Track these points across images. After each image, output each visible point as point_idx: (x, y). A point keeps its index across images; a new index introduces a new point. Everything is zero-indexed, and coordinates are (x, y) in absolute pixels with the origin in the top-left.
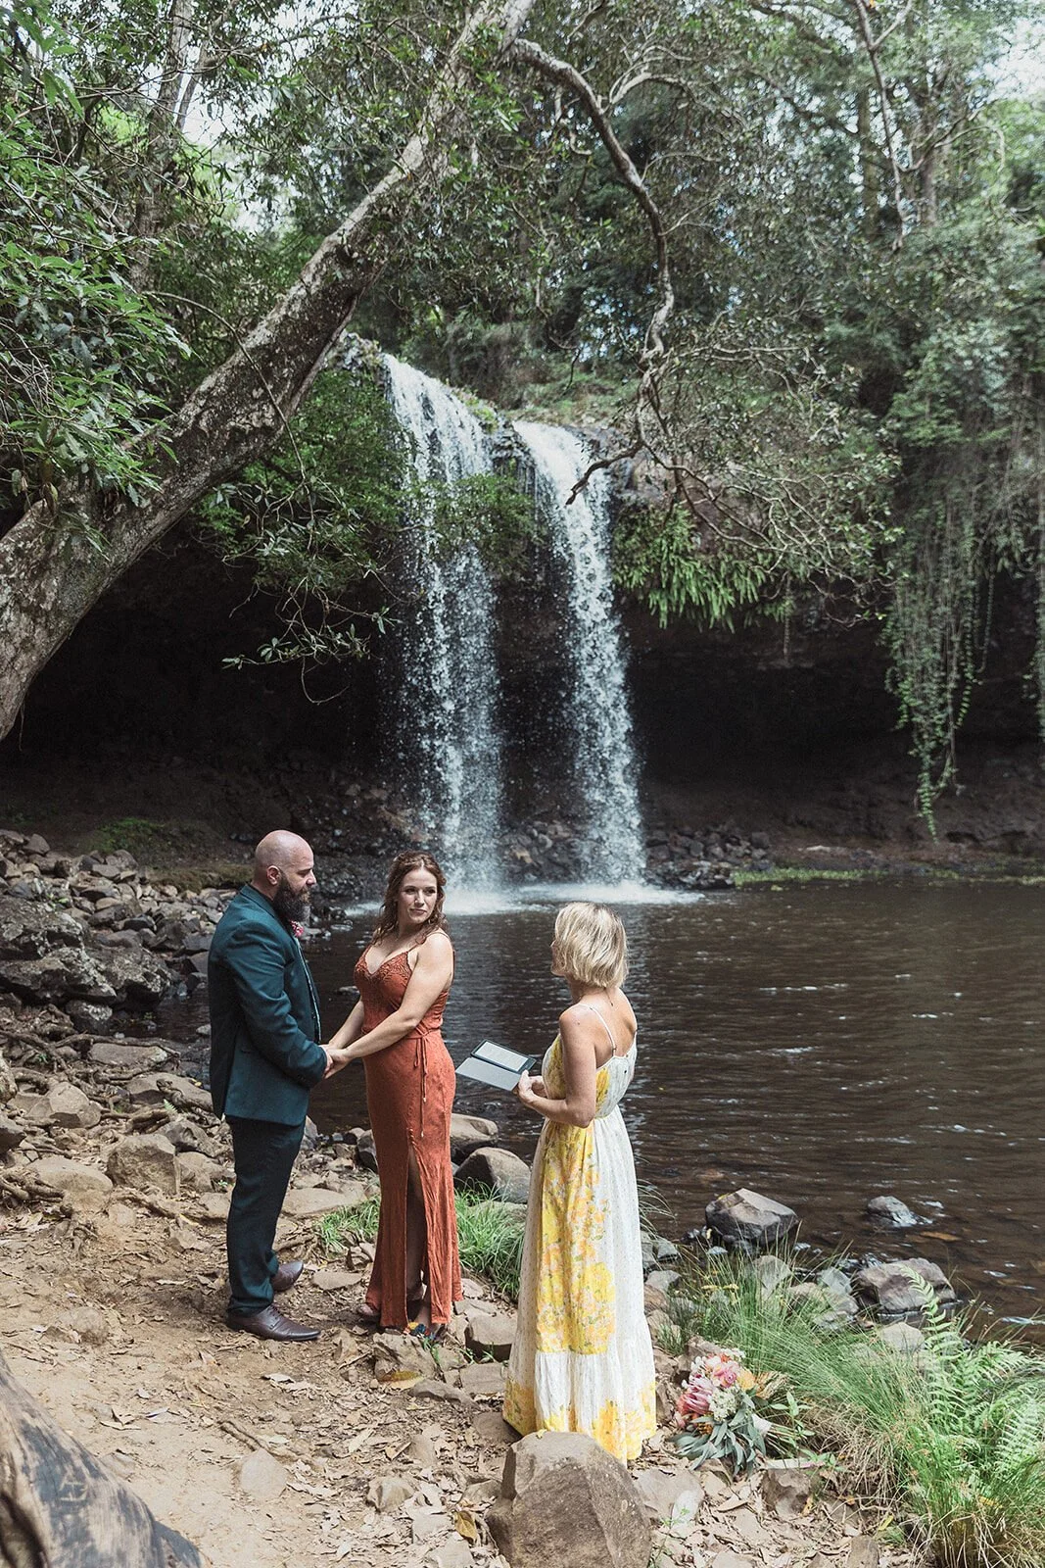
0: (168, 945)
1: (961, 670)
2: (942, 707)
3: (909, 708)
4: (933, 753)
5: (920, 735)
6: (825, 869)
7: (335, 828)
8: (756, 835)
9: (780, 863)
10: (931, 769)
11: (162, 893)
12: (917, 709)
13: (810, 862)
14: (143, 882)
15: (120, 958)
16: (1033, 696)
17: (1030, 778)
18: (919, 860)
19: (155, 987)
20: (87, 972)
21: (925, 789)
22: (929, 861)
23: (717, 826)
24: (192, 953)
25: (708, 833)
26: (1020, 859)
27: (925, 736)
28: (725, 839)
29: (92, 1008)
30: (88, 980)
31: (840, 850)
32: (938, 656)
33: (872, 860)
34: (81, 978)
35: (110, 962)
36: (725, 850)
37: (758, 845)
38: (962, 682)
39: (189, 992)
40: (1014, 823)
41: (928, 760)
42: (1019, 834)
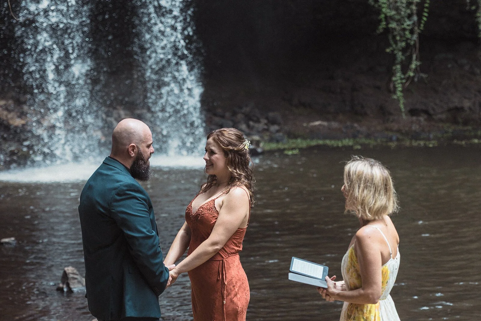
2: (410, 16)
3: (386, 17)
4: (404, 50)
5: (394, 37)
6: (325, 138)
8: (271, 114)
9: (292, 135)
10: (402, 63)
12: (392, 18)
13: (313, 133)
16: (473, 8)
17: (467, 68)
18: (391, 130)
21: (398, 76)
22: (399, 131)
23: (241, 108)
25: (234, 114)
26: (460, 127)
27: (398, 38)
28: (248, 118)
31: (335, 125)
33: (358, 132)
36: (248, 126)
37: (273, 122)
40: (456, 101)
41: (400, 56)
42: (459, 109)
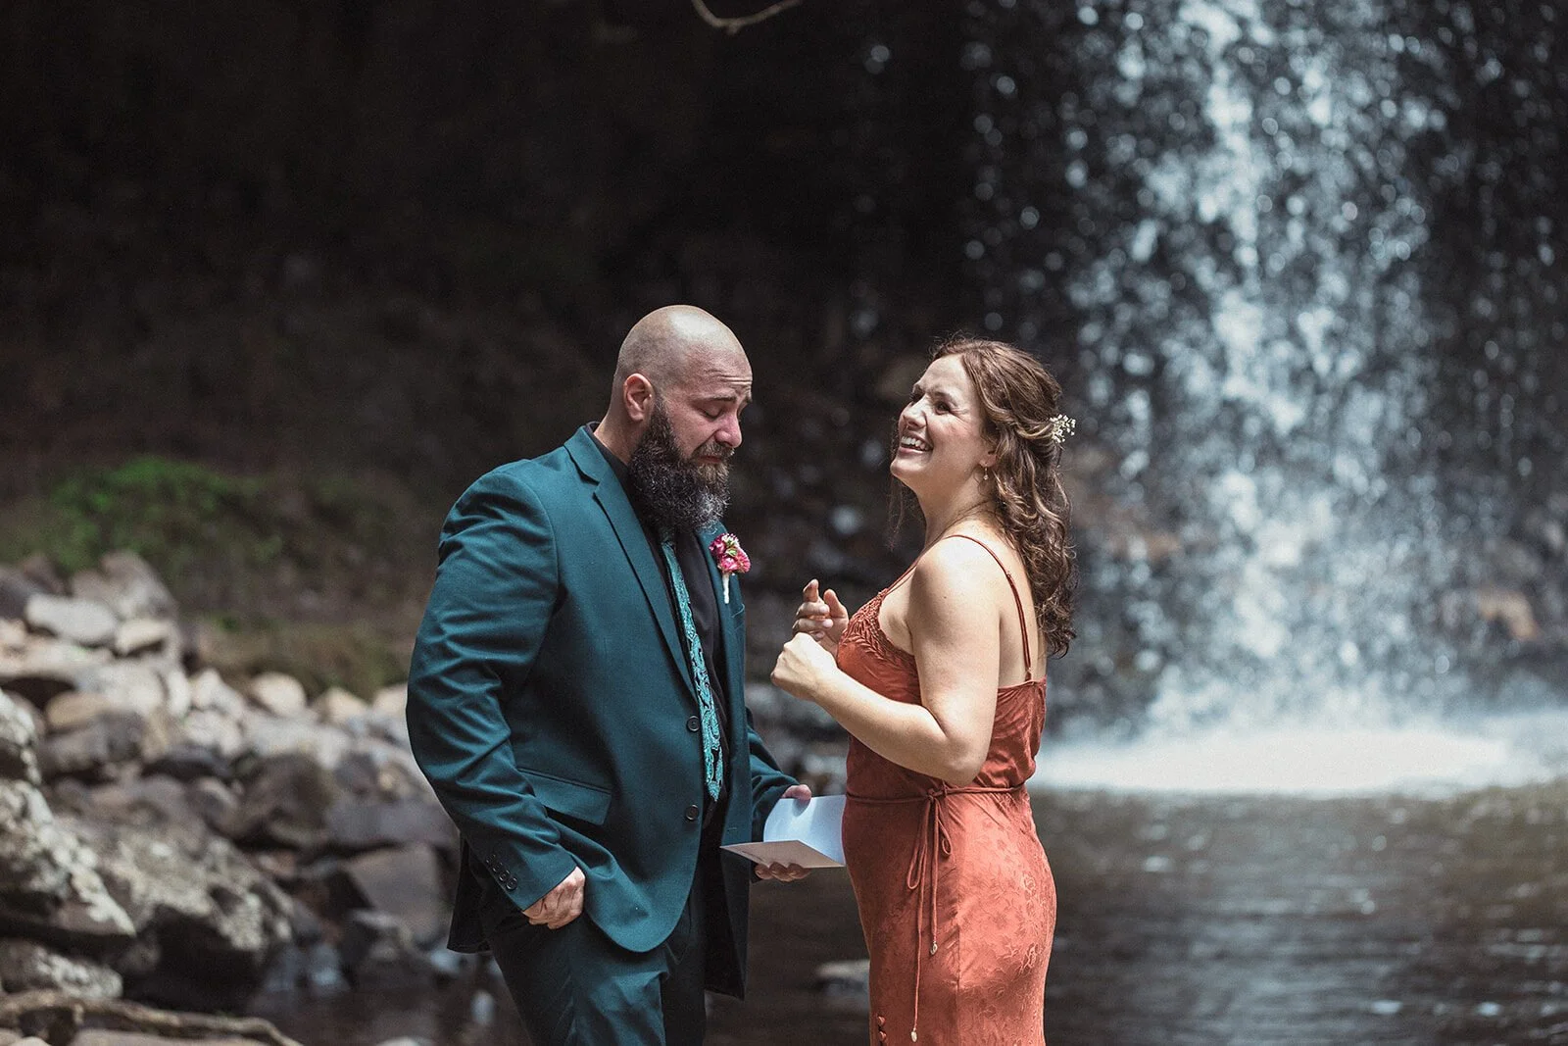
0: (281, 830)
7: (835, 502)
11: (255, 703)
14: (191, 664)
15: (138, 839)
19: (244, 930)
20: (47, 855)
24: (352, 852)
29: (61, 967)
30: (47, 881)
34: (31, 871)
35: (109, 848)
39: (347, 972)
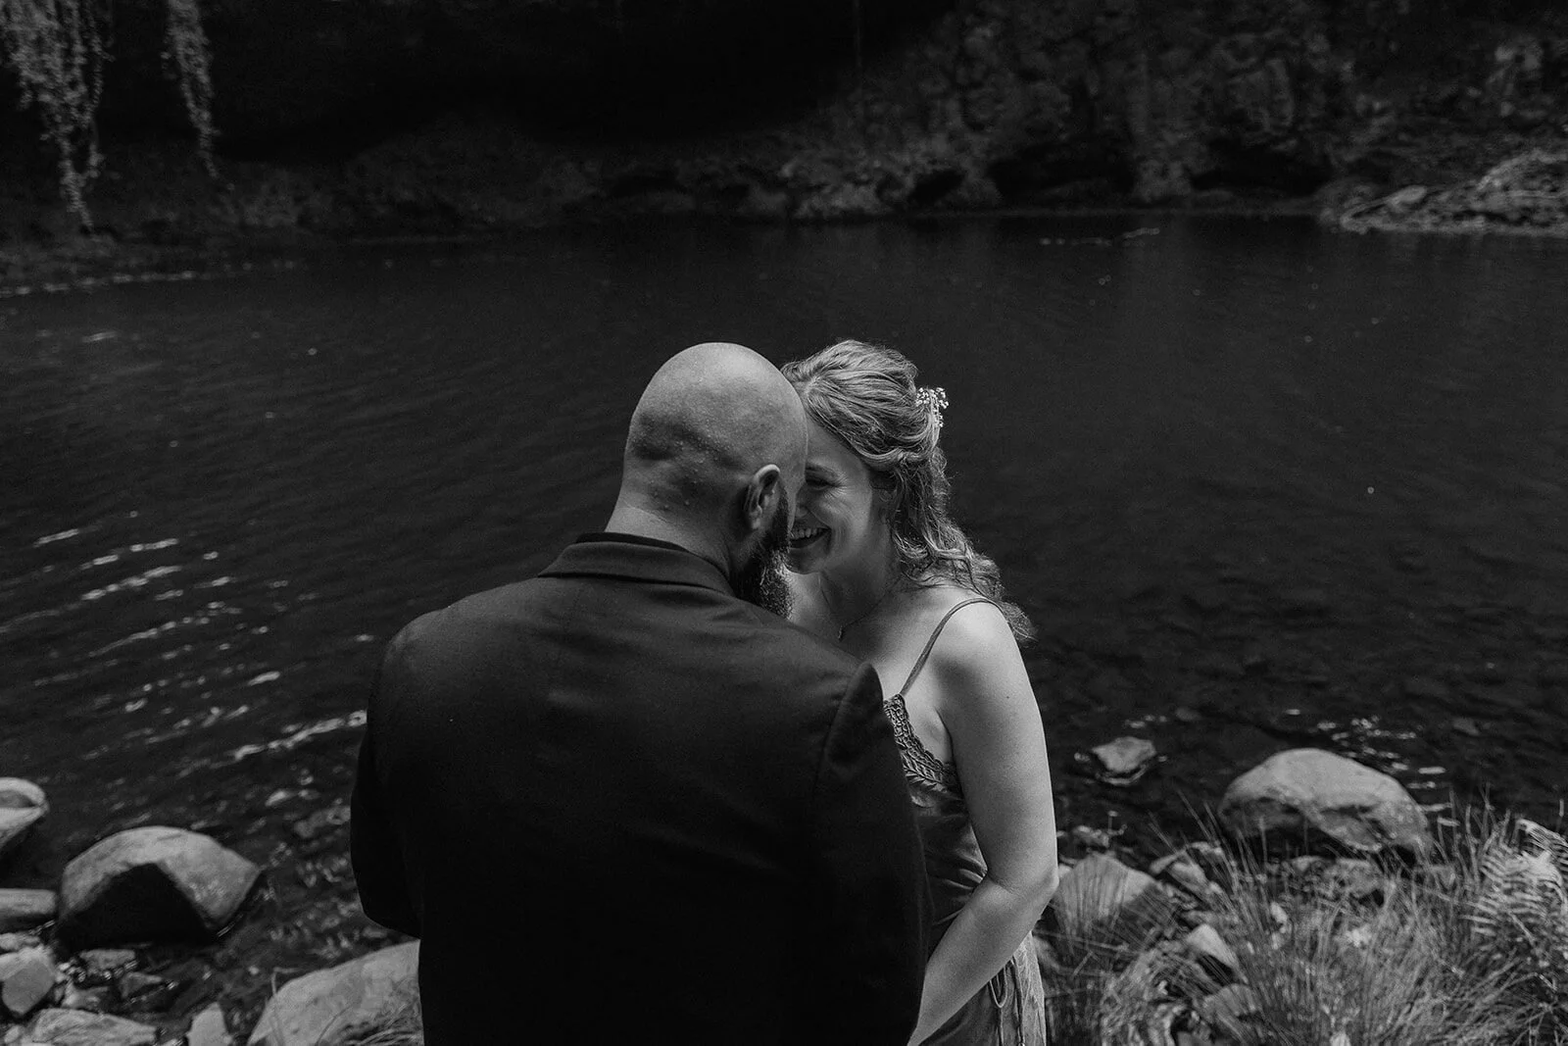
1: (86, 43)
3: (31, 85)
4: (73, 137)
5: (51, 117)
10: (72, 156)
12: (41, 86)
17: (161, 165)
21: (71, 178)
26: (167, 250)
27: (58, 119)
32: (56, 25)
38: (89, 55)
40: (153, 213)
41: (66, 146)
42: (160, 225)
